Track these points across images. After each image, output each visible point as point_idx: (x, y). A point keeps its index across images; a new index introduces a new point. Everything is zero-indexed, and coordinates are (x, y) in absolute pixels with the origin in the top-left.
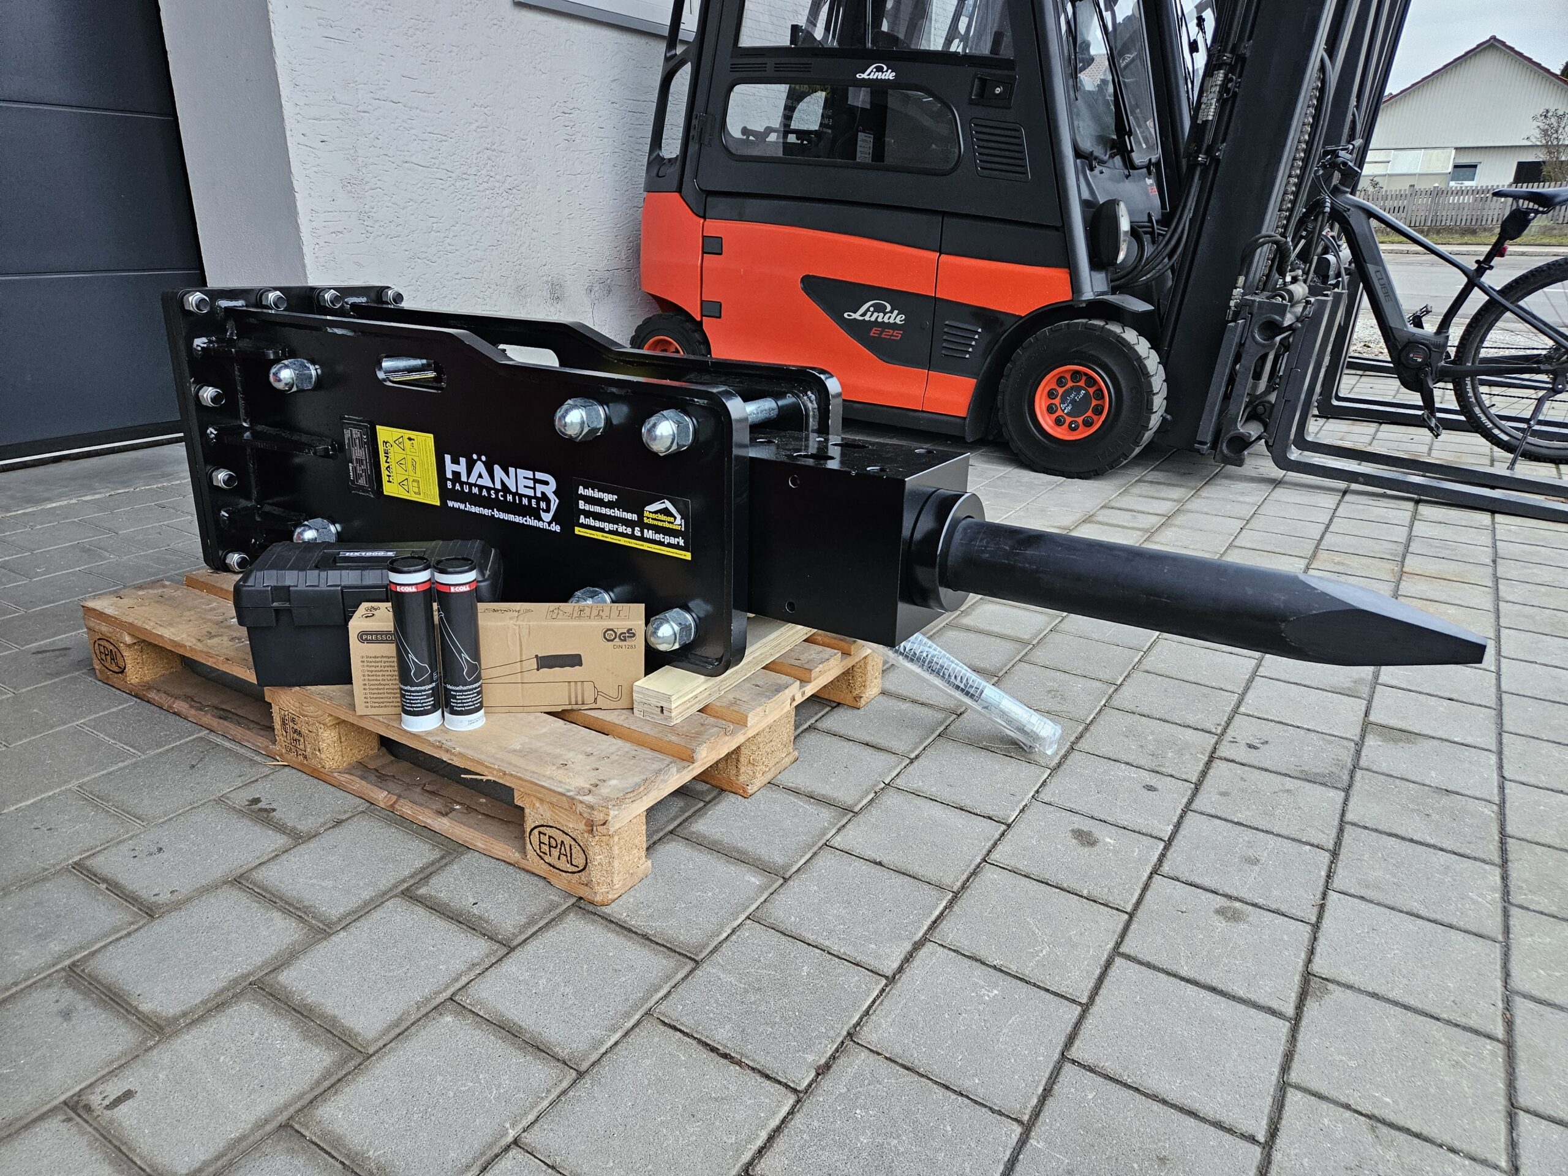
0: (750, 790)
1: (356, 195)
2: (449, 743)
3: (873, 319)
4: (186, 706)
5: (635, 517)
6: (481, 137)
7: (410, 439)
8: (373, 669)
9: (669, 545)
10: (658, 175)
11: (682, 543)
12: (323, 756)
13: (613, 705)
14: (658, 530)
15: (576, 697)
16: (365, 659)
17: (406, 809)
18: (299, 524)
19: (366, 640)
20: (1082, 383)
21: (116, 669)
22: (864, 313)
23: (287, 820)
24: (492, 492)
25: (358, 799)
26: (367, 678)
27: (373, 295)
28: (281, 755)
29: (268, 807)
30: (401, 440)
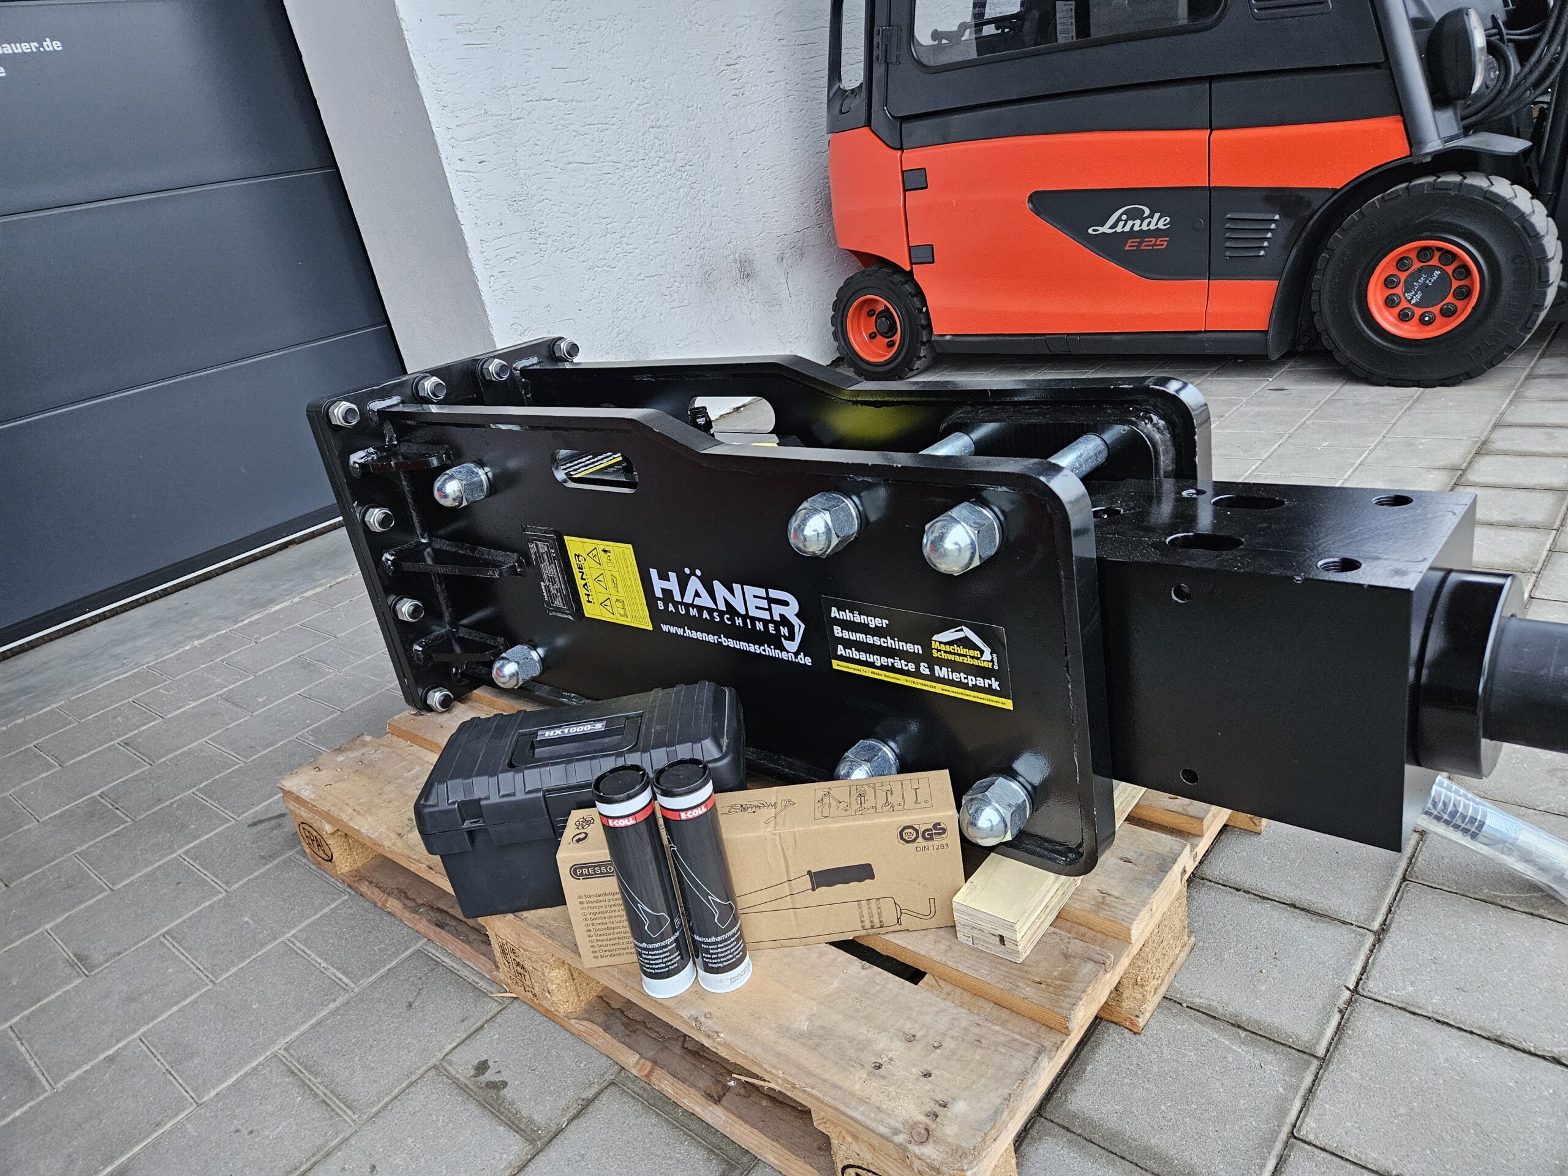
0: (1141, 1022)
1: (524, 213)
2: (709, 1023)
3: (1127, 229)
4: (400, 906)
5: (918, 649)
6: (644, 116)
7: (605, 551)
8: (596, 910)
9: (975, 688)
10: (841, 113)
11: (996, 685)
12: (555, 999)
13: (926, 924)
14: (955, 667)
15: (871, 918)
16: (583, 900)
17: (667, 1085)
18: (497, 656)
19: (581, 875)
20: (1434, 262)
21: (326, 858)
22: (1117, 223)
23: (520, 1105)
24: (715, 614)
25: (605, 1059)
26: (589, 922)
27: (544, 352)
28: (507, 985)
29: (497, 1078)
30: (594, 552)
